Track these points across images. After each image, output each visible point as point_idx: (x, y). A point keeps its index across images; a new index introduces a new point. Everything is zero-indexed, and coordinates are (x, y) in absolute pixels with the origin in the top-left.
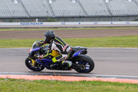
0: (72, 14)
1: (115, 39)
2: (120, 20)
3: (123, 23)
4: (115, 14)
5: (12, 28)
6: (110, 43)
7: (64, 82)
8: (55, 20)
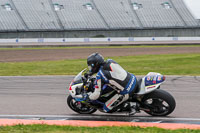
1: (67, 63)
2: (76, 37)
3: (80, 40)
4: (68, 27)
6: (61, 69)
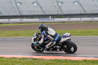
0: (75, 13)
5: (32, 23)
7: (72, 61)
8: (63, 16)
